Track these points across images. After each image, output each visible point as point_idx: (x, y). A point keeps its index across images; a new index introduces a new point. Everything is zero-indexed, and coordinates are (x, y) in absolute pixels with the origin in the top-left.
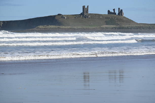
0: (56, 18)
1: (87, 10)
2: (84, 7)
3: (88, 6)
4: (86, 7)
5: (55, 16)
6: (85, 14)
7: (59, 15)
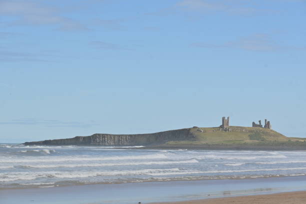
0: (191, 131)
1: (228, 122)
2: (223, 119)
3: (228, 118)
4: (226, 118)
5: (190, 129)
6: (225, 127)
7: (194, 127)
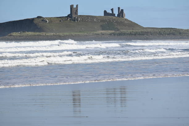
0: (35, 22)
1: (77, 11)
2: (72, 7)
3: (77, 6)
4: (75, 7)
5: (33, 19)
6: (74, 16)
7: (39, 17)
